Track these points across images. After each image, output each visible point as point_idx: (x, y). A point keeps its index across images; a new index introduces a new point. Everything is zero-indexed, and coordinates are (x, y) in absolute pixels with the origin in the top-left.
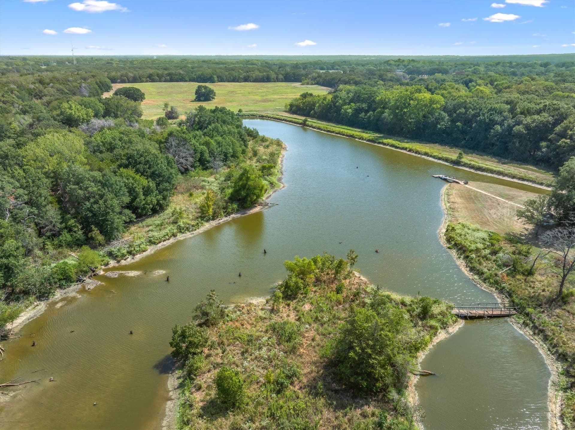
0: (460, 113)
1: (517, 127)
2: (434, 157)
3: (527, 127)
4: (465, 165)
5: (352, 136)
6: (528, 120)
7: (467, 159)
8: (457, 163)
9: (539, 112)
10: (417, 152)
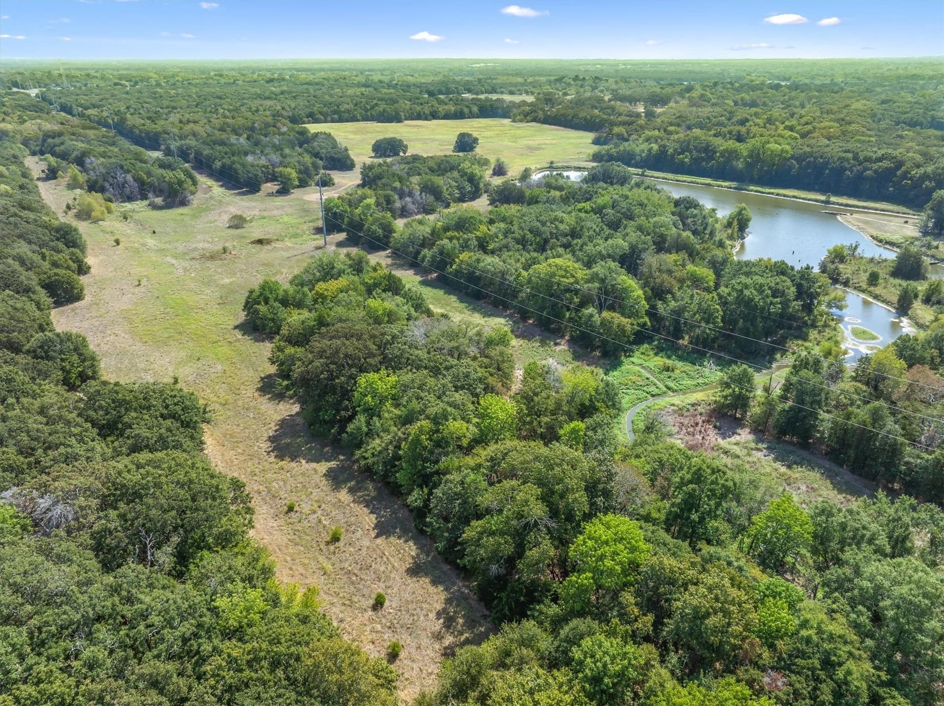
0: (810, 162)
1: (868, 172)
2: (803, 199)
3: (876, 171)
4: (834, 203)
5: (709, 185)
6: (875, 166)
7: (833, 199)
8: (827, 202)
9: (880, 160)
10: (785, 196)
